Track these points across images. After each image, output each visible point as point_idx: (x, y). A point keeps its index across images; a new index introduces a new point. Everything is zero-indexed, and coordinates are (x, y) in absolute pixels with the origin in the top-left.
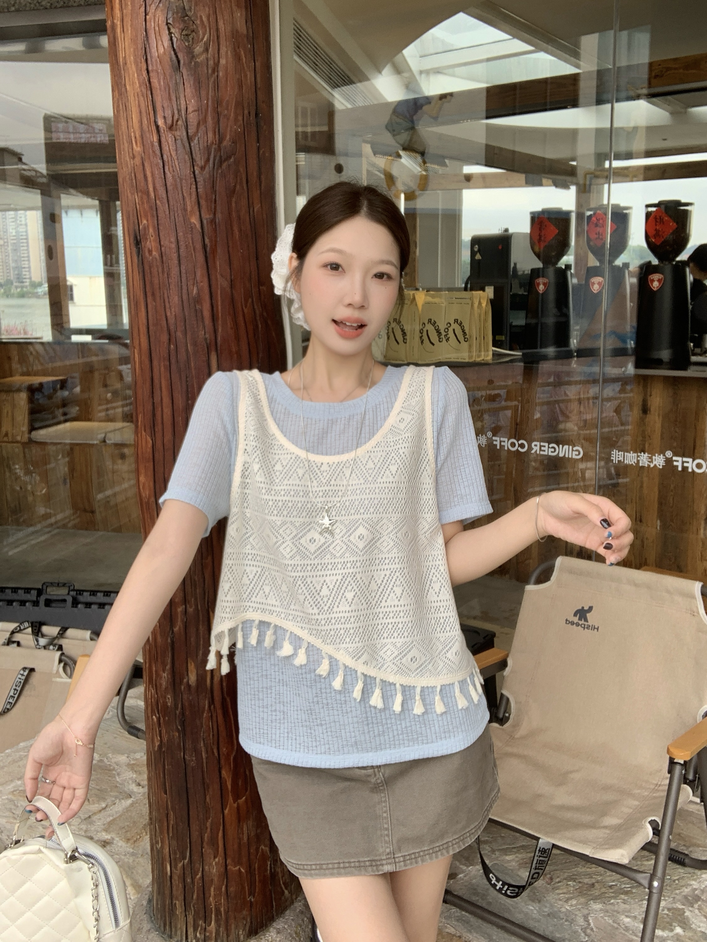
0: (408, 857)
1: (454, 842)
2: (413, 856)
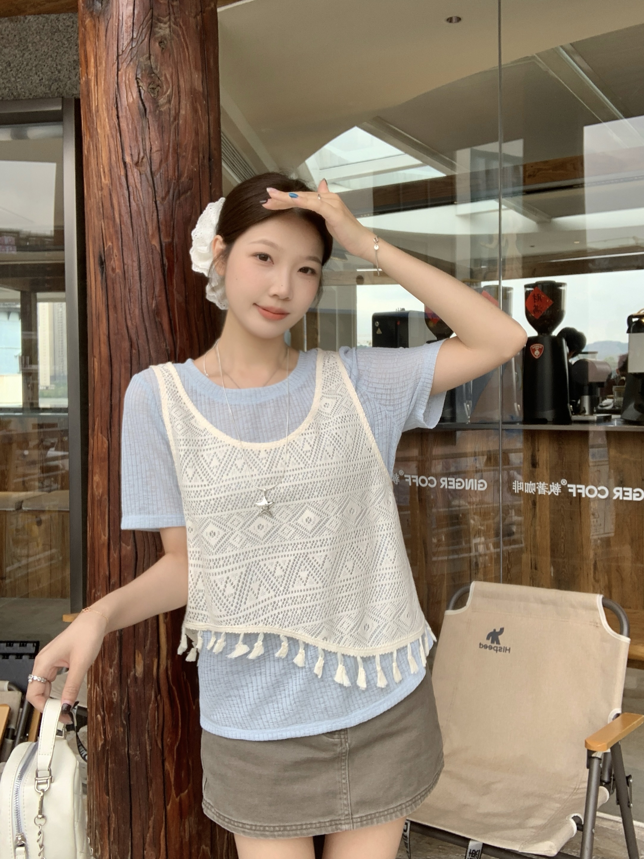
0: (365, 818)
1: (407, 804)
2: (369, 817)
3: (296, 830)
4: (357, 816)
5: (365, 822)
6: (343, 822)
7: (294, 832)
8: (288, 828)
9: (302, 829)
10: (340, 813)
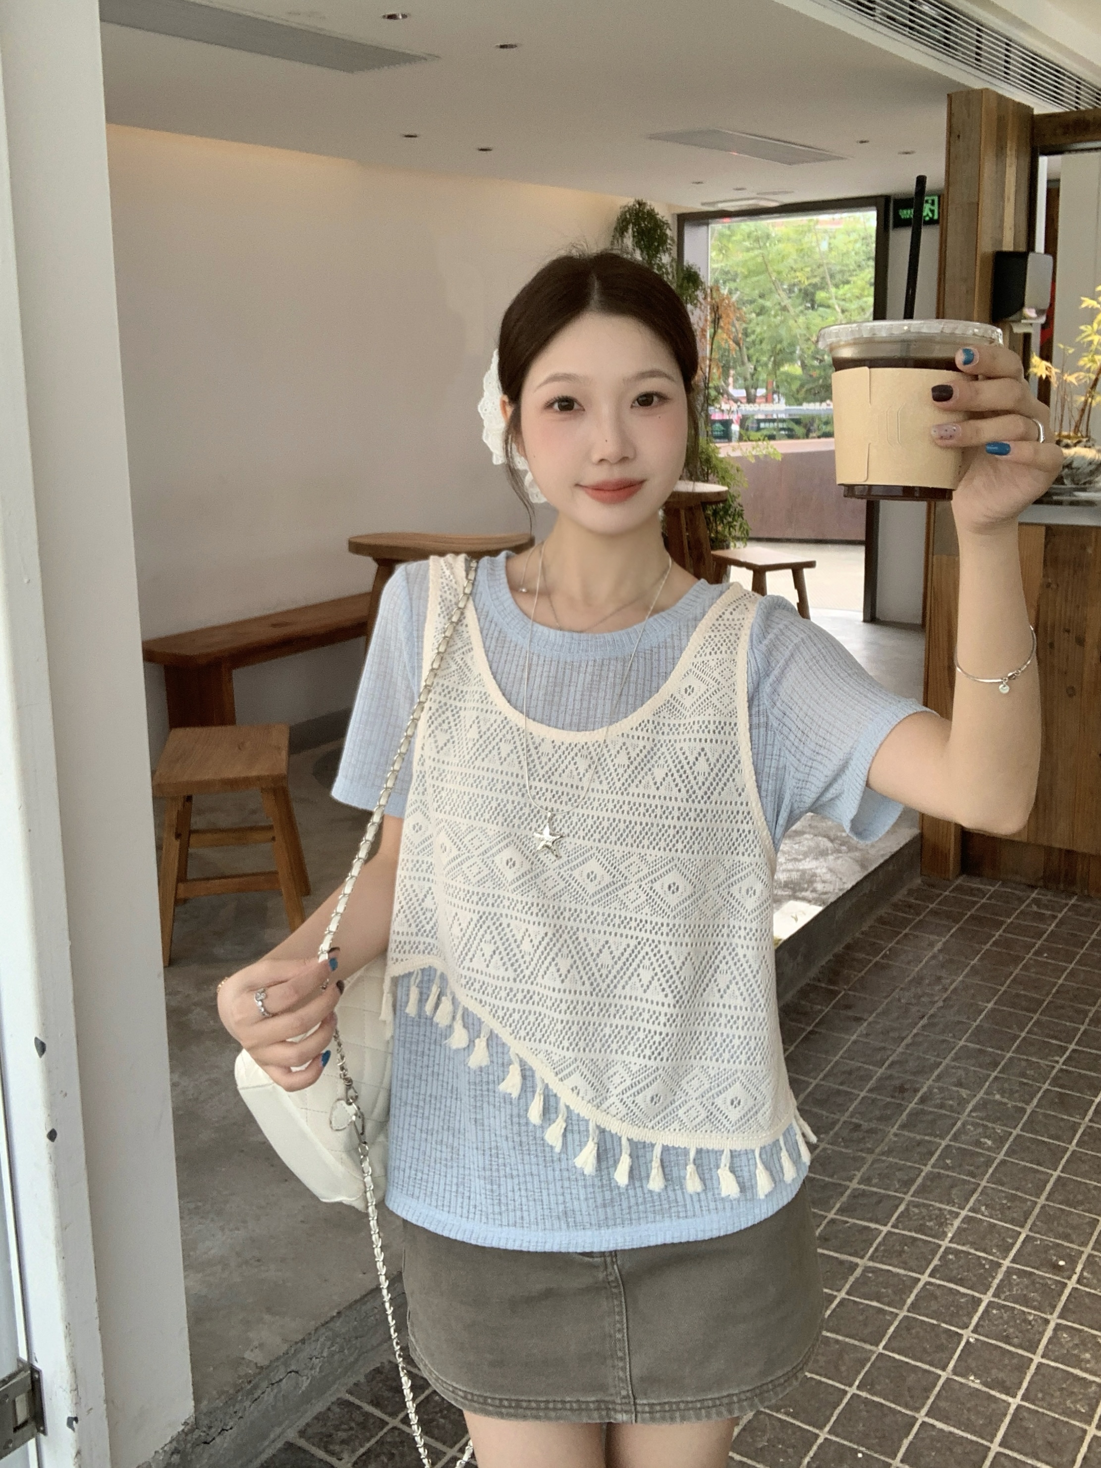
0: (659, 1408)
4: (645, 1401)
5: (659, 1415)
6: (618, 1407)
10: (612, 1391)
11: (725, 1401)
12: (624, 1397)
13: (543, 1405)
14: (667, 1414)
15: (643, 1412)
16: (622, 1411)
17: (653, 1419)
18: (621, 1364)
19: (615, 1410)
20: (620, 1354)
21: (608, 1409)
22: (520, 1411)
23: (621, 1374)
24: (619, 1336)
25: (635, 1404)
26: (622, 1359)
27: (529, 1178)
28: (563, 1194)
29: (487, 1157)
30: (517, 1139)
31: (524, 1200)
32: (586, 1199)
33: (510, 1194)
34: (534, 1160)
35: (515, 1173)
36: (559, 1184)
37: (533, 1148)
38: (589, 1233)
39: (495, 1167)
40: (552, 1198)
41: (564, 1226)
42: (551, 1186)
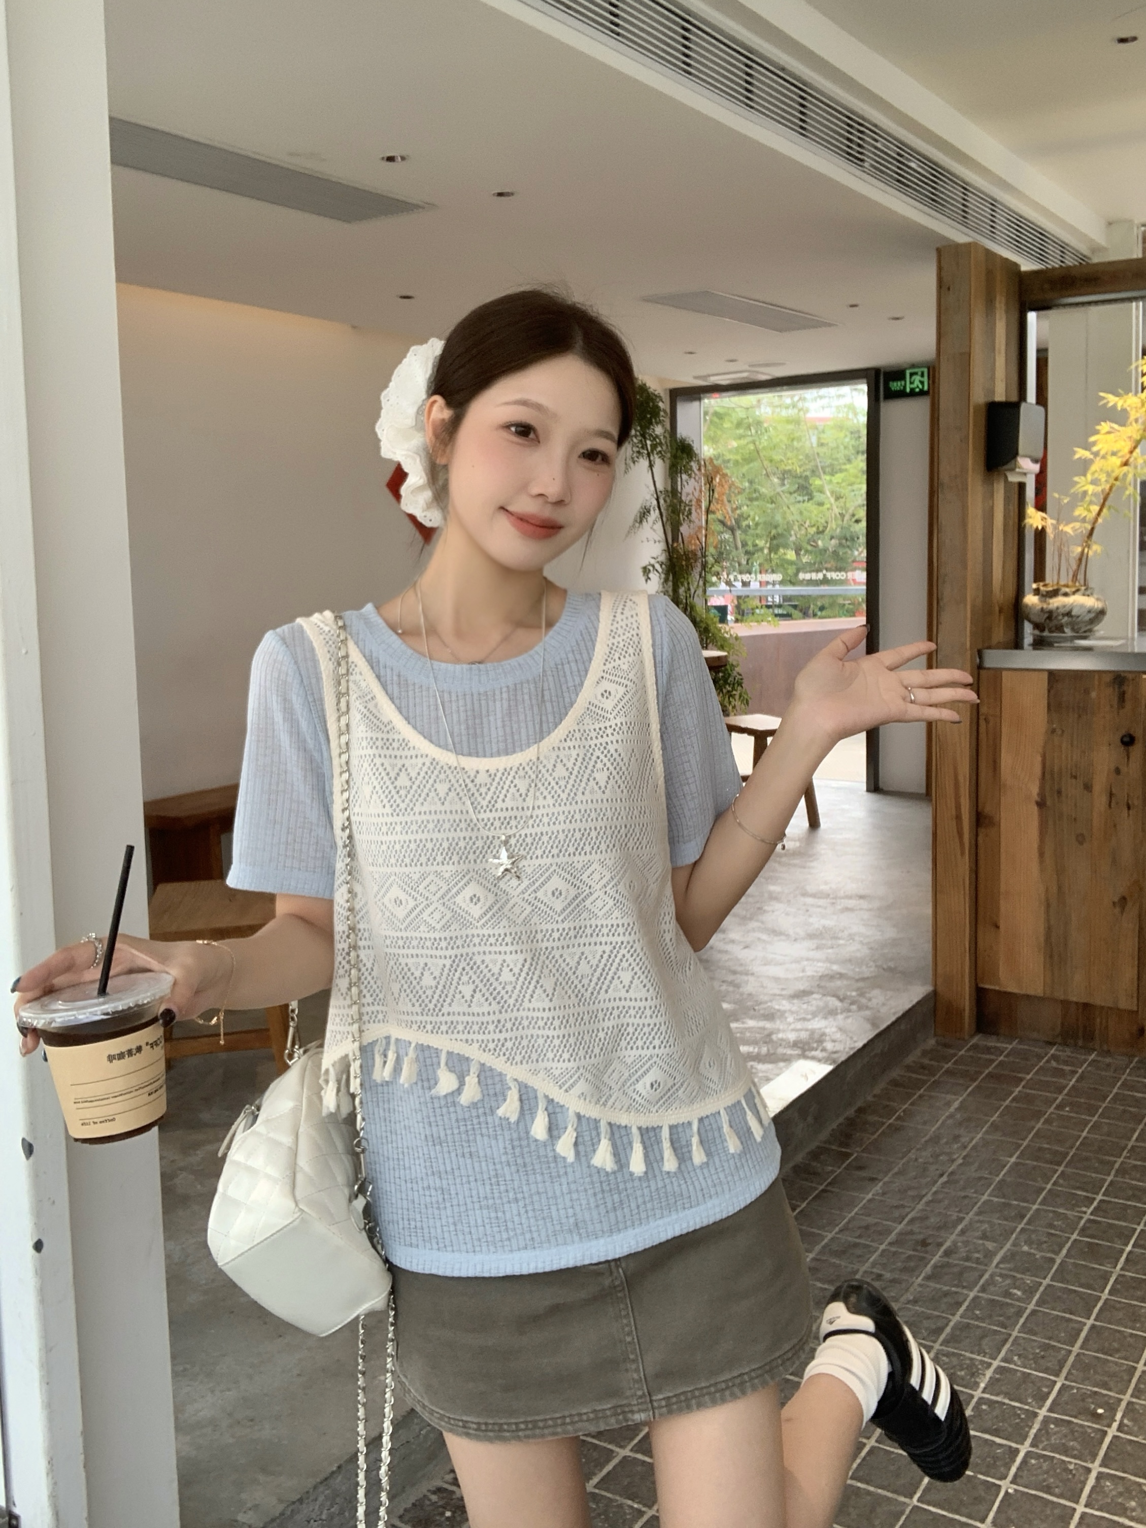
3: (555, 1426)
4: (660, 1396)
5: (675, 1407)
6: (635, 1408)
7: (551, 1430)
8: (541, 1424)
9: (564, 1424)
10: (628, 1393)
11: (738, 1381)
12: (641, 1397)
13: (559, 1421)
14: (683, 1404)
15: (660, 1407)
16: (639, 1411)
17: (670, 1412)
18: (634, 1366)
19: (632, 1412)
20: (632, 1357)
21: (624, 1412)
22: (537, 1431)
23: (635, 1376)
24: (629, 1339)
25: (651, 1401)
26: (633, 1361)
27: (536, 1198)
28: (572, 1207)
29: (488, 1187)
30: (520, 1161)
31: (532, 1220)
32: (597, 1206)
33: (516, 1219)
34: (539, 1178)
35: (519, 1196)
36: (567, 1197)
37: (537, 1167)
38: (602, 1241)
39: (496, 1195)
40: (562, 1212)
41: (576, 1238)
42: (559, 1201)
